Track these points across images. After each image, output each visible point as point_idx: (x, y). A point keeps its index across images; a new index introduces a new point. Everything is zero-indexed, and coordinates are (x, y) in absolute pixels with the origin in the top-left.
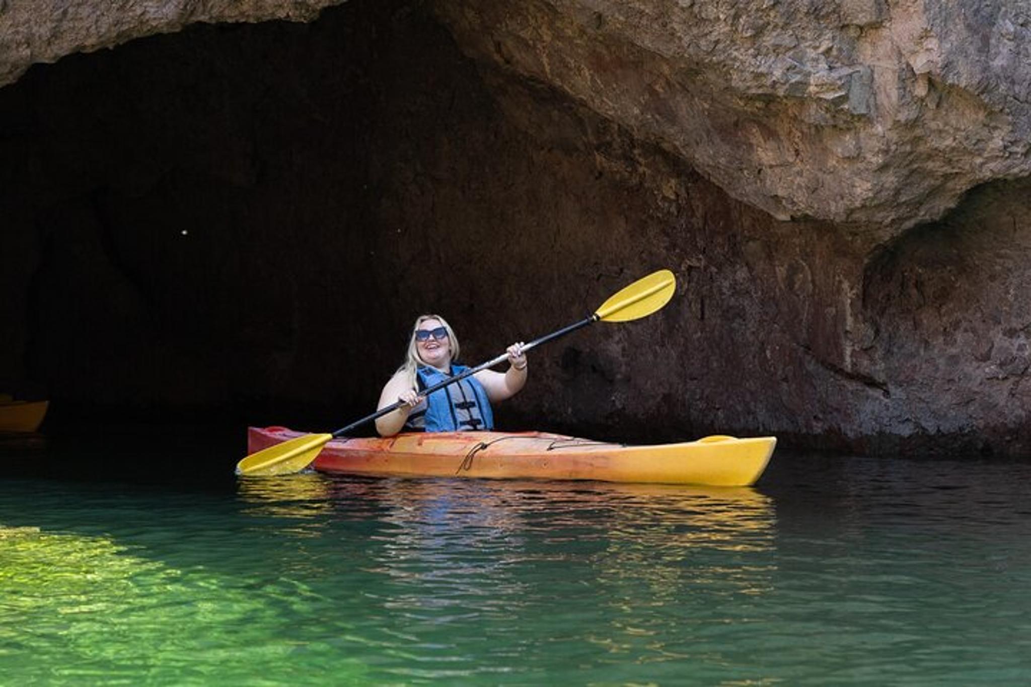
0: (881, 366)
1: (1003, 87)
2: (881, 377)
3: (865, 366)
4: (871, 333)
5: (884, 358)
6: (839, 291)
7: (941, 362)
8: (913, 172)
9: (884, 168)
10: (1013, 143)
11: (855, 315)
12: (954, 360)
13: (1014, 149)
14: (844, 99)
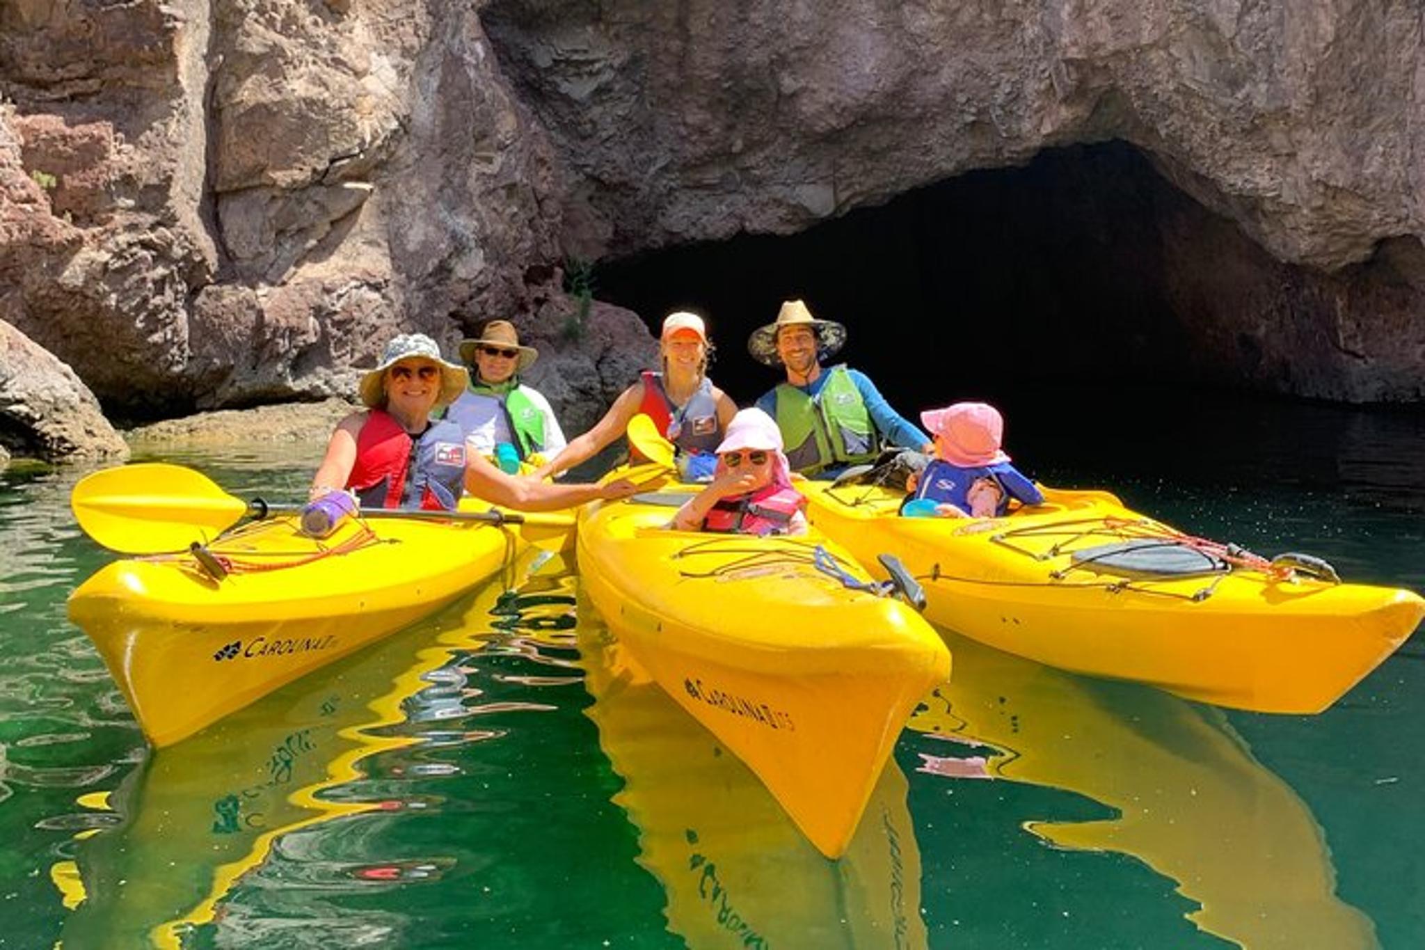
0: (1360, 346)
1: (1371, 185)
2: (1361, 353)
3: (1351, 347)
4: (1354, 326)
5: (1364, 340)
6: (1334, 301)
7: (1398, 344)
8: (1334, 234)
9: (1313, 233)
10: (1387, 216)
11: (1344, 316)
12: (1404, 343)
13: (1388, 220)
14: (1279, 196)
